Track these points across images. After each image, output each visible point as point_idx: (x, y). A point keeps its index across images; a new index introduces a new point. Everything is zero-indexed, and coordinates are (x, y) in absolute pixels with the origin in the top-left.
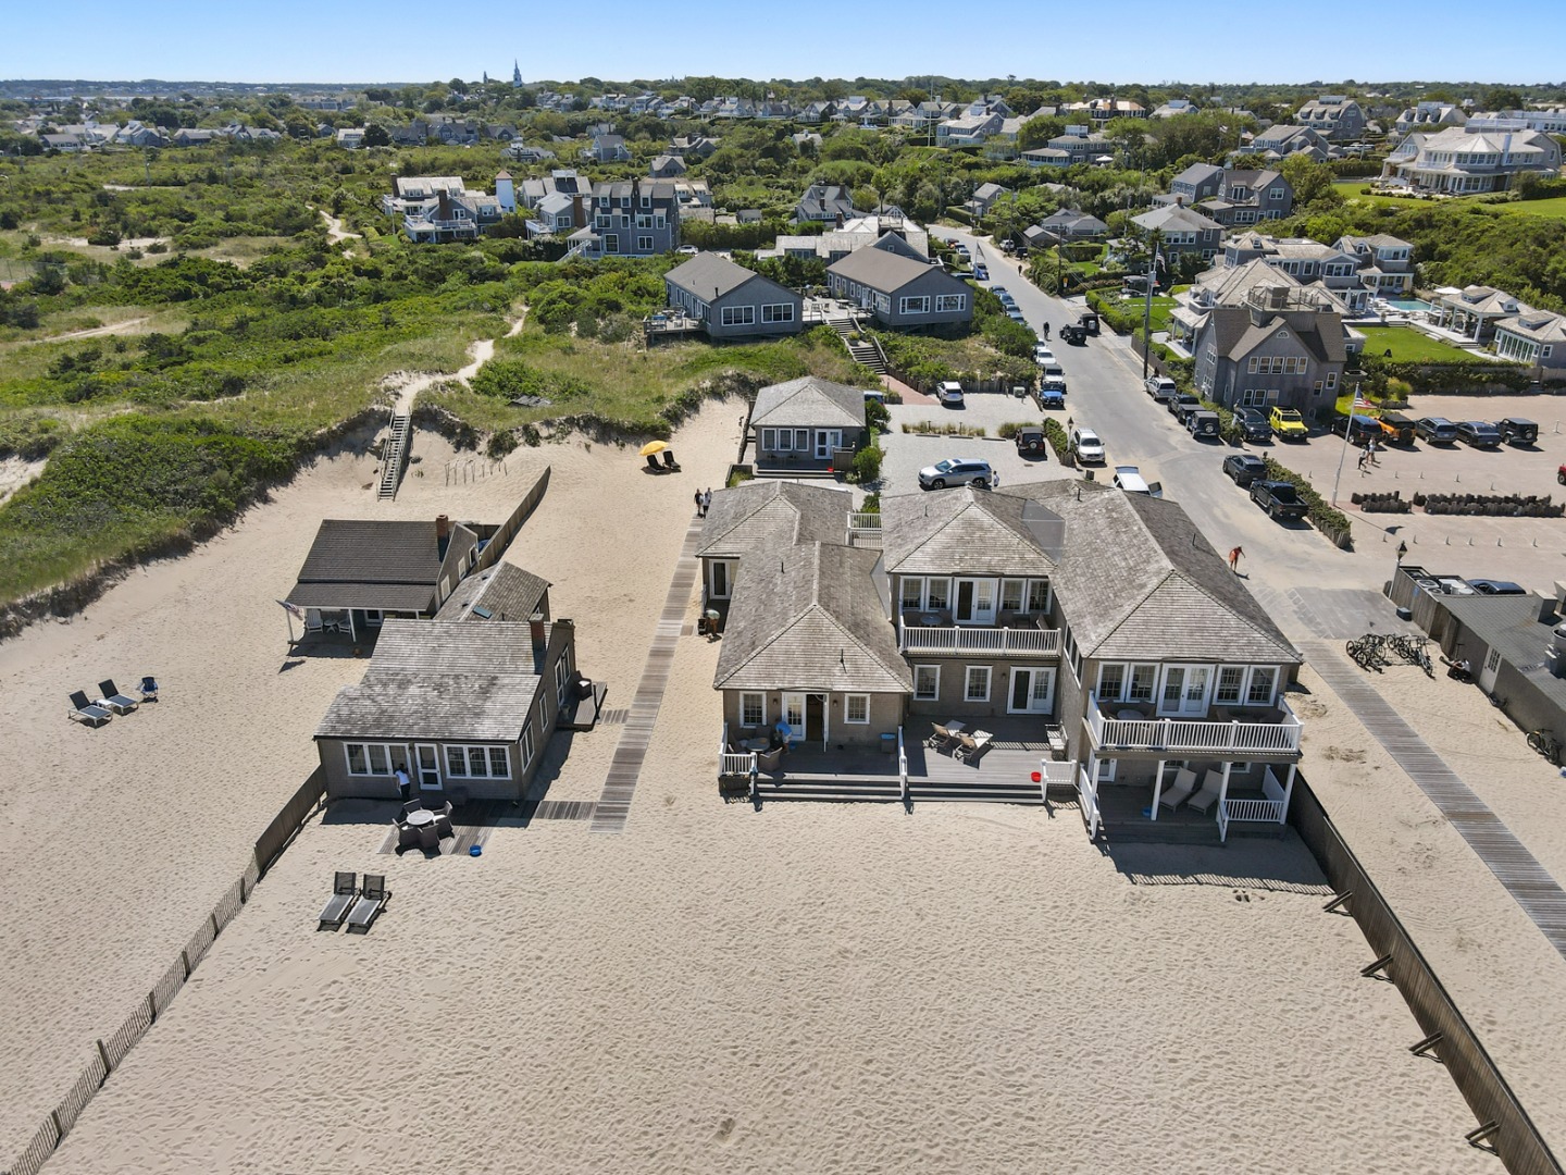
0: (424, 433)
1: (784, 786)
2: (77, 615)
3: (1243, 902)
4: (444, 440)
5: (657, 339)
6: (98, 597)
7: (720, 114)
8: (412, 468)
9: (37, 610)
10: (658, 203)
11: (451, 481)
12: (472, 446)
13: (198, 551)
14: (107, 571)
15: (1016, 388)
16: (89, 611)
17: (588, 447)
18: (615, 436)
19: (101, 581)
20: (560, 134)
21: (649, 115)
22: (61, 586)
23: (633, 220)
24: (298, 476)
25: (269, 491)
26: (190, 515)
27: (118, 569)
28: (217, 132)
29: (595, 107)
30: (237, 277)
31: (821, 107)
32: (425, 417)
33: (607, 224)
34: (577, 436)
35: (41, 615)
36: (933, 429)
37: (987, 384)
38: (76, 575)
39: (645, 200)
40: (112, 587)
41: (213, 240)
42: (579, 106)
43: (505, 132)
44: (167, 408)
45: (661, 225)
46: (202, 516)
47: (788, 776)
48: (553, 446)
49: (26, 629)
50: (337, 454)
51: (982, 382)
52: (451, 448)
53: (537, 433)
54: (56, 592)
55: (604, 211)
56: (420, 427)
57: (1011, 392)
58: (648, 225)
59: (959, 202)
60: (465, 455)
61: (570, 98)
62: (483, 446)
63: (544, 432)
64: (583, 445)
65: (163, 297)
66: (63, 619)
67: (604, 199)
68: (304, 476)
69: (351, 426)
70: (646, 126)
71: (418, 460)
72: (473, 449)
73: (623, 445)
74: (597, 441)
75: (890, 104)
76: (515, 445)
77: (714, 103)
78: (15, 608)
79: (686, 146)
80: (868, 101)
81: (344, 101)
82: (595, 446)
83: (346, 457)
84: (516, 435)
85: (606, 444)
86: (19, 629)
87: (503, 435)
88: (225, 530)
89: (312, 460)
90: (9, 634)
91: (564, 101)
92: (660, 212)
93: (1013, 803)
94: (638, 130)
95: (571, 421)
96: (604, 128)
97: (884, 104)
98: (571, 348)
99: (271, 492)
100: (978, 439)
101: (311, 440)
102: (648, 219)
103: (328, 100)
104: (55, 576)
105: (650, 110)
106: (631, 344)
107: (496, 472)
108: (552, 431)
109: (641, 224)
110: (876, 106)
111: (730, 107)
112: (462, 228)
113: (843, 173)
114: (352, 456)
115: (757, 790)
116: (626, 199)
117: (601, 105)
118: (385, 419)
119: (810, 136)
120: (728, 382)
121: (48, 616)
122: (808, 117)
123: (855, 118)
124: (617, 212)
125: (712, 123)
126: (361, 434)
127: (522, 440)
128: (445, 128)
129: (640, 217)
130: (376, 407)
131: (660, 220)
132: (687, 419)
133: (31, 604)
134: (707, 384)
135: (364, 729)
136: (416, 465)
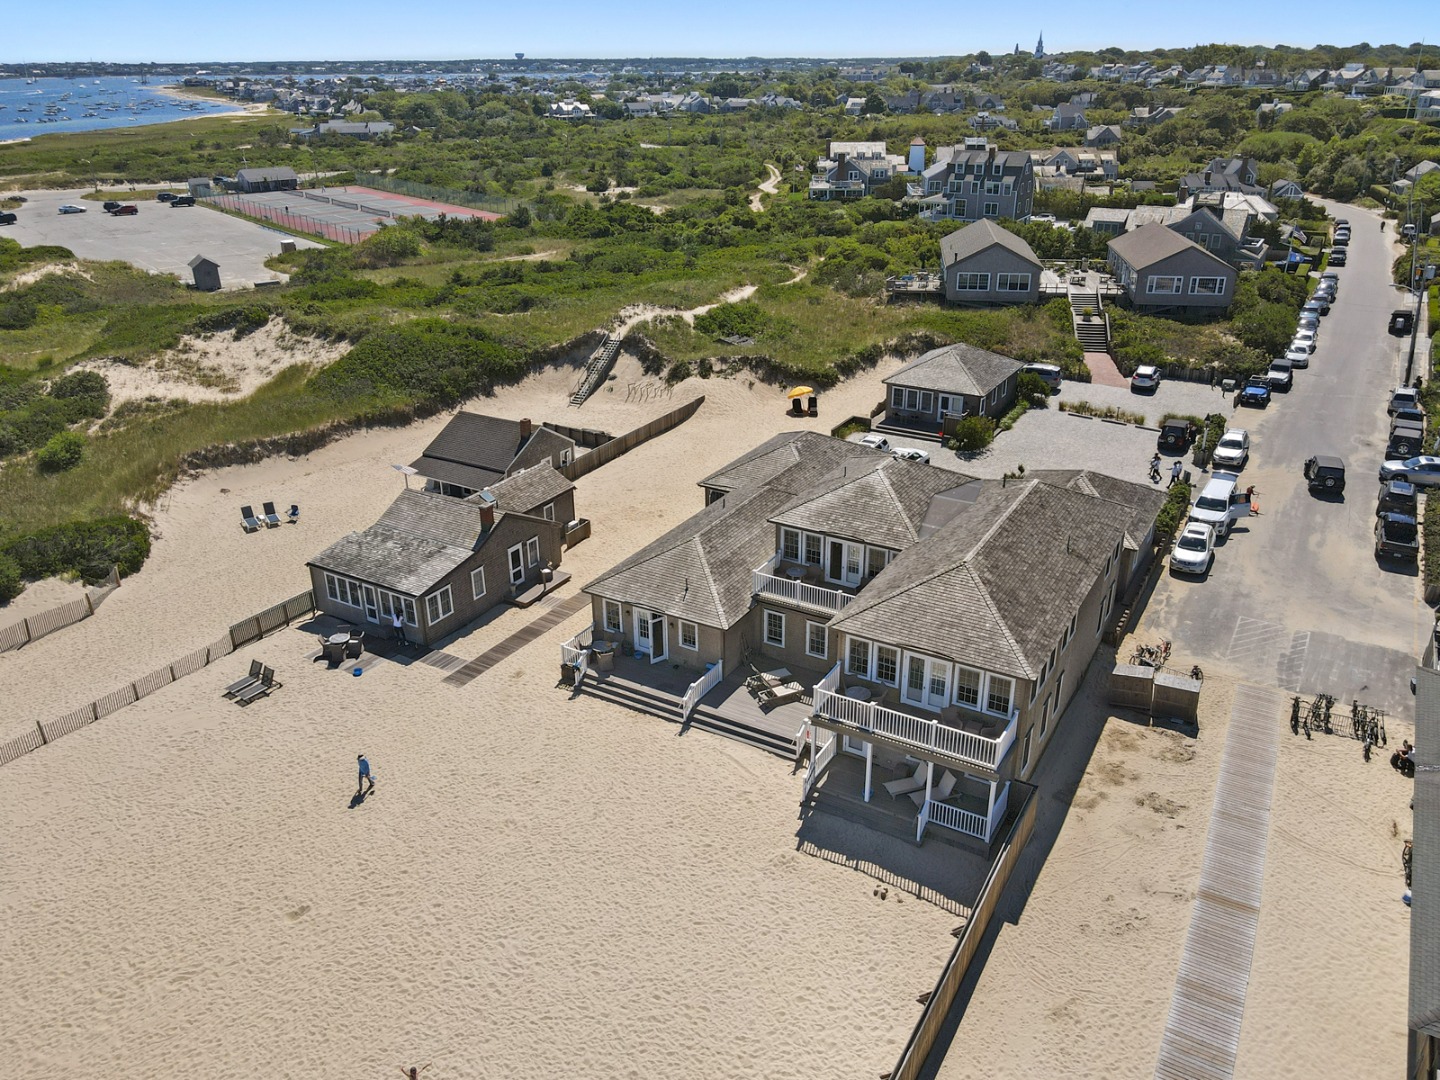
0: (627, 356)
1: (603, 686)
2: (303, 456)
3: (878, 899)
4: (640, 364)
5: (900, 297)
6: (324, 446)
7: (1206, 83)
8: (607, 383)
9: (276, 448)
10: (1008, 170)
11: (630, 399)
12: (657, 372)
13: (415, 424)
14: (337, 429)
15: (1225, 381)
16: (313, 455)
17: (751, 385)
18: (780, 377)
19: (330, 435)
20: (1043, 103)
21: (1137, 84)
22: (298, 433)
23: (982, 187)
24: (525, 380)
25: (495, 388)
26: (421, 396)
27: (348, 428)
28: (754, 100)
29: (1091, 77)
30: (649, 220)
31: (1313, 75)
32: (631, 344)
33: (958, 189)
34: (746, 374)
35: (279, 452)
36: (1090, 410)
37: (1196, 373)
38: (313, 428)
39: (998, 167)
40: (337, 440)
41: (664, 190)
42: (1077, 76)
43: (989, 101)
44: (474, 316)
45: (1007, 192)
46: (426, 399)
47: (612, 678)
48: (721, 380)
49: (265, 460)
50: (562, 366)
51: (1192, 370)
52: (642, 370)
53: (711, 367)
54: (293, 437)
55: (959, 177)
56: (626, 351)
57: (1219, 383)
58: (996, 192)
59: (1386, 181)
60: (652, 378)
61: (1071, 68)
62: (665, 373)
63: (716, 368)
64: (747, 383)
65: (585, 233)
66: (291, 457)
67: (960, 166)
68: (530, 380)
69: (577, 345)
70: (1124, 96)
71: (614, 378)
72: (657, 374)
73: (785, 387)
74: (762, 380)
75: (1390, 72)
76: (689, 375)
77: (1204, 71)
78: (262, 444)
79: (1146, 115)
80: (1367, 68)
81: (880, 74)
82: (758, 385)
83: (567, 368)
84: (691, 367)
85: (770, 384)
86: (260, 458)
87: (682, 364)
88: (444, 413)
89: (541, 368)
90: (252, 461)
91: (1065, 71)
92: (1009, 180)
93: (770, 752)
94: (1115, 99)
95: (745, 361)
96: (1086, 97)
97: (1382, 72)
98: (817, 299)
99: (497, 389)
100: (1131, 427)
101: (545, 352)
102: (996, 187)
103: (867, 73)
104: (297, 425)
105: (1140, 80)
106: (873, 300)
107: (664, 396)
108: (724, 367)
109: (989, 191)
110: (1373, 75)
111: (1217, 76)
112: (853, 188)
113: (1274, 145)
114: (571, 369)
115: (582, 683)
116: (979, 167)
117: (1097, 74)
118: (604, 341)
119: (1279, 106)
120: (914, 342)
121: (283, 453)
122: (1295, 86)
123: (1345, 87)
124: (970, 178)
125: (1193, 93)
126: (583, 352)
127: (696, 372)
128: (937, 98)
129: (989, 184)
130: (598, 331)
131: (1008, 187)
132: (861, 372)
133: (273, 443)
134: (893, 342)
135: (337, 566)
136: (611, 382)
